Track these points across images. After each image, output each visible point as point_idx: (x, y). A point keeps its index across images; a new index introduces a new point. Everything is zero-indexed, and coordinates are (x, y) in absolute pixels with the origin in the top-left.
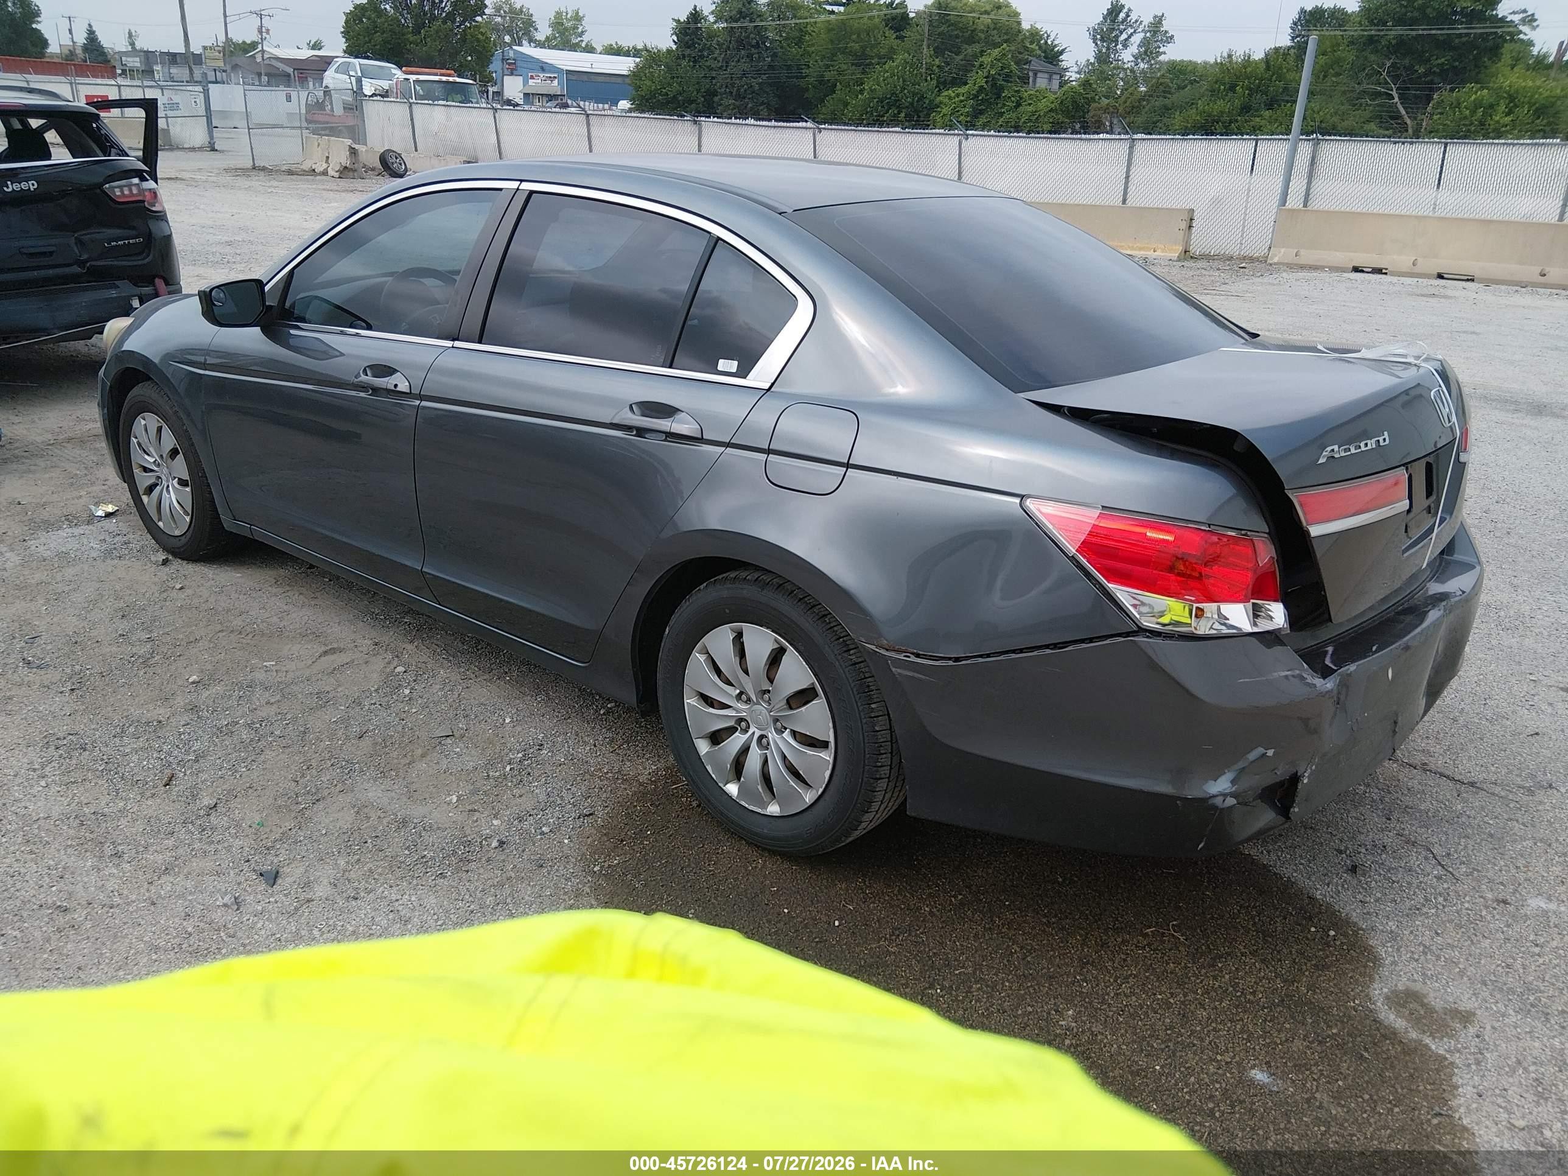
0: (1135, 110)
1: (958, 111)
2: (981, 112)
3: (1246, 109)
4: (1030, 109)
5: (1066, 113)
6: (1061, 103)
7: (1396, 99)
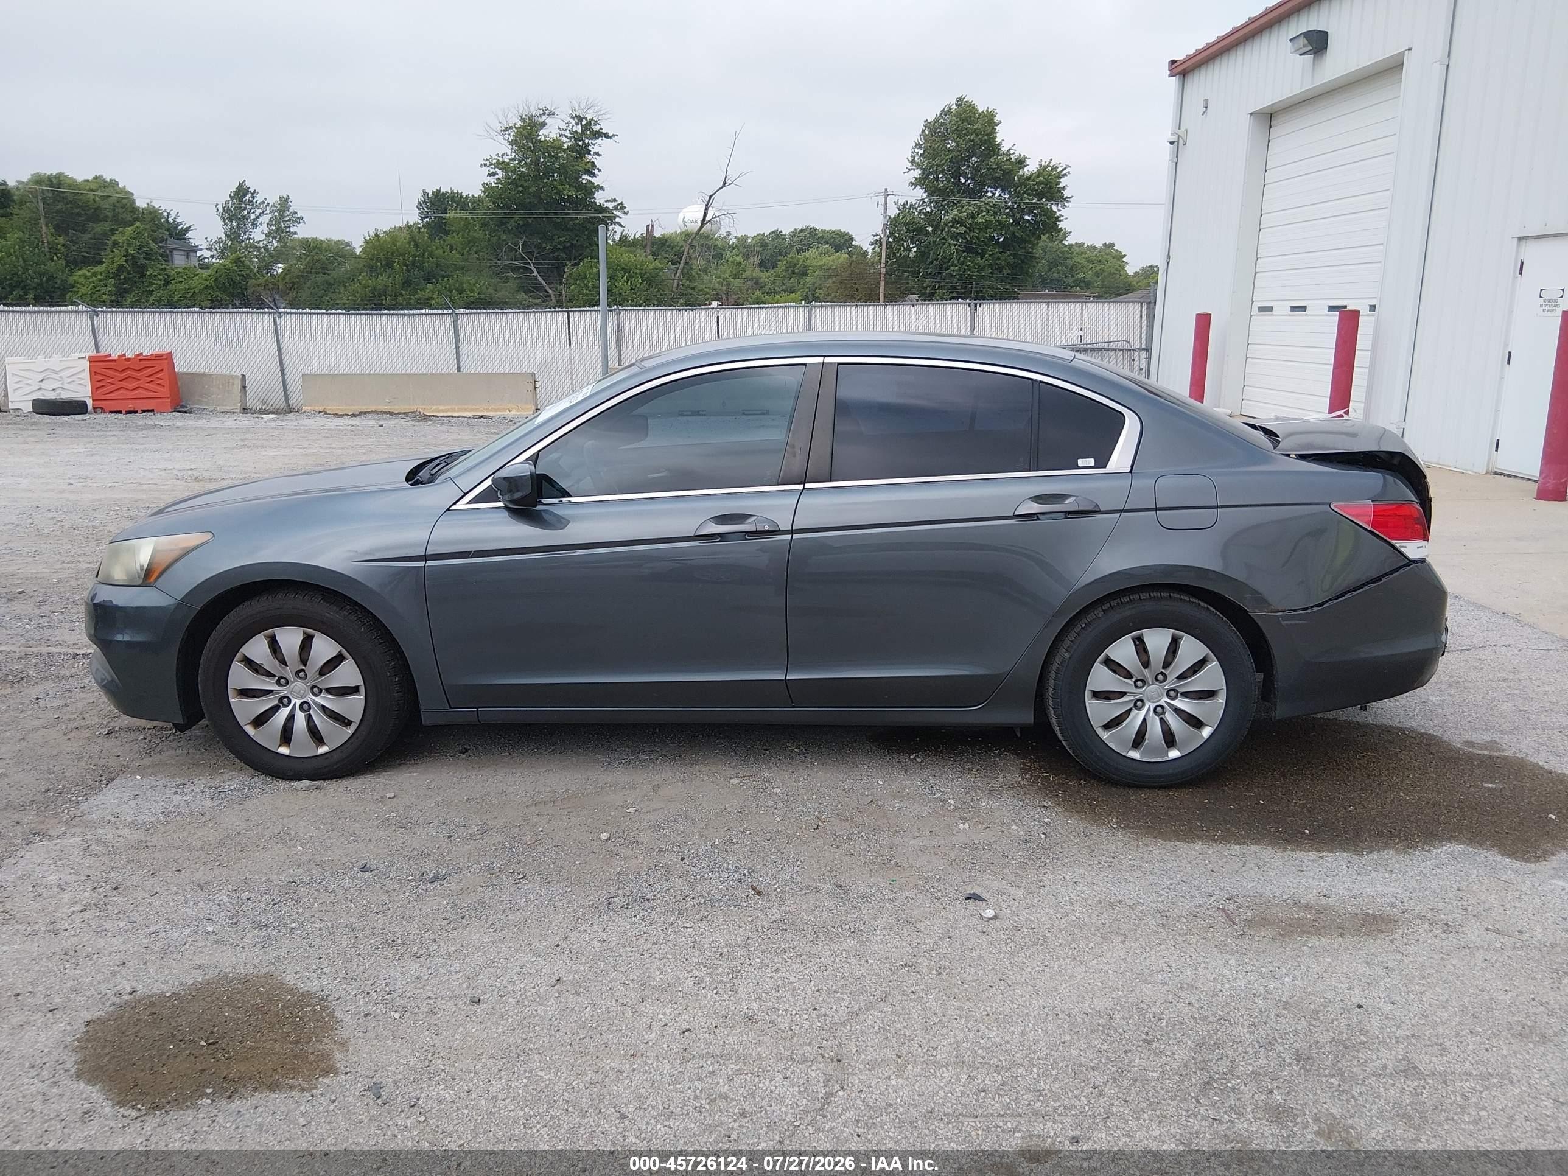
0: (296, 286)
1: (99, 291)
2: (126, 291)
3: (407, 283)
4: (182, 286)
5: (224, 289)
6: (216, 279)
7: (536, 273)
